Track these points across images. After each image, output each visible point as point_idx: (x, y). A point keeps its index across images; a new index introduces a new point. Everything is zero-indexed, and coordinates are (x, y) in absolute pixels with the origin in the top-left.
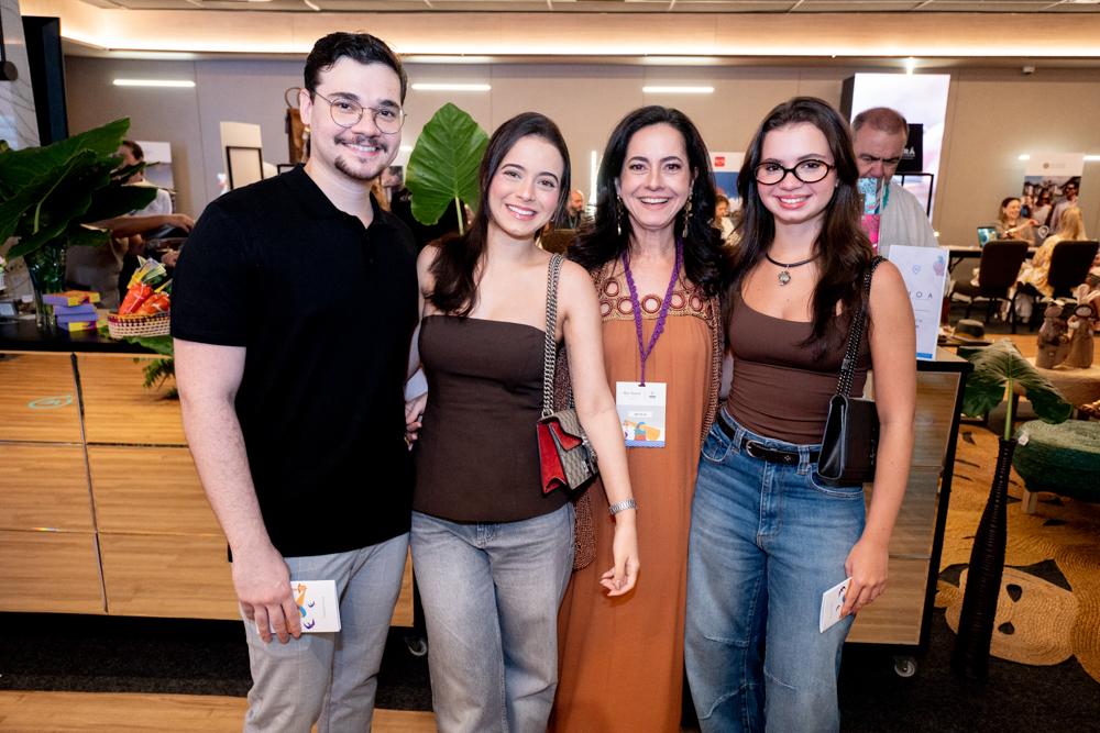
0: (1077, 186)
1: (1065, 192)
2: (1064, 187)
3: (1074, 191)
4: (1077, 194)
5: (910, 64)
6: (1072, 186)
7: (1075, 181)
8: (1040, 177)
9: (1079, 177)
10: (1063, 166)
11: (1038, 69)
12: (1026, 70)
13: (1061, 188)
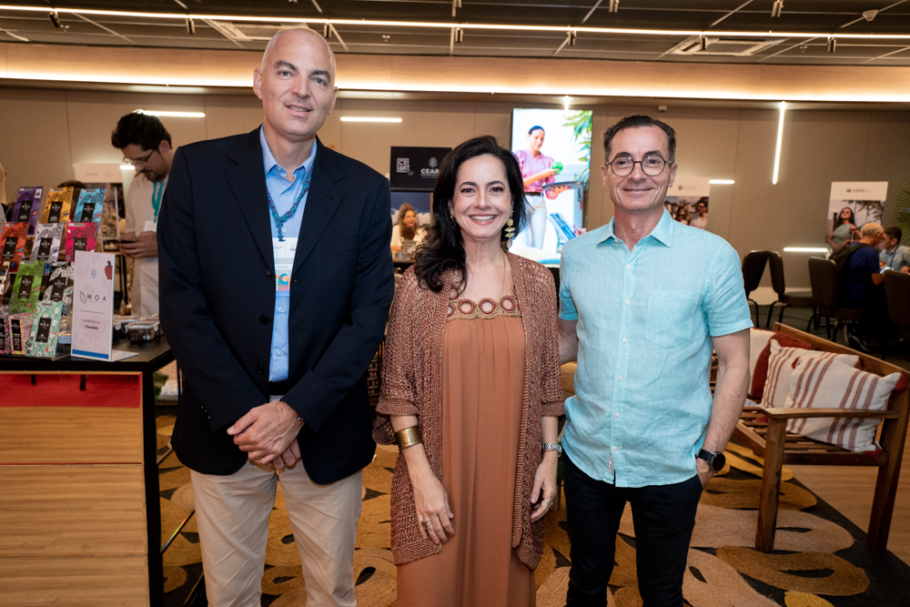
0: (706, 205)
1: (697, 210)
2: (696, 206)
3: (704, 209)
4: (707, 211)
5: (567, 102)
6: (702, 205)
7: (704, 200)
8: (676, 197)
9: (707, 198)
10: (694, 188)
11: (670, 107)
12: (661, 108)
13: (693, 206)
